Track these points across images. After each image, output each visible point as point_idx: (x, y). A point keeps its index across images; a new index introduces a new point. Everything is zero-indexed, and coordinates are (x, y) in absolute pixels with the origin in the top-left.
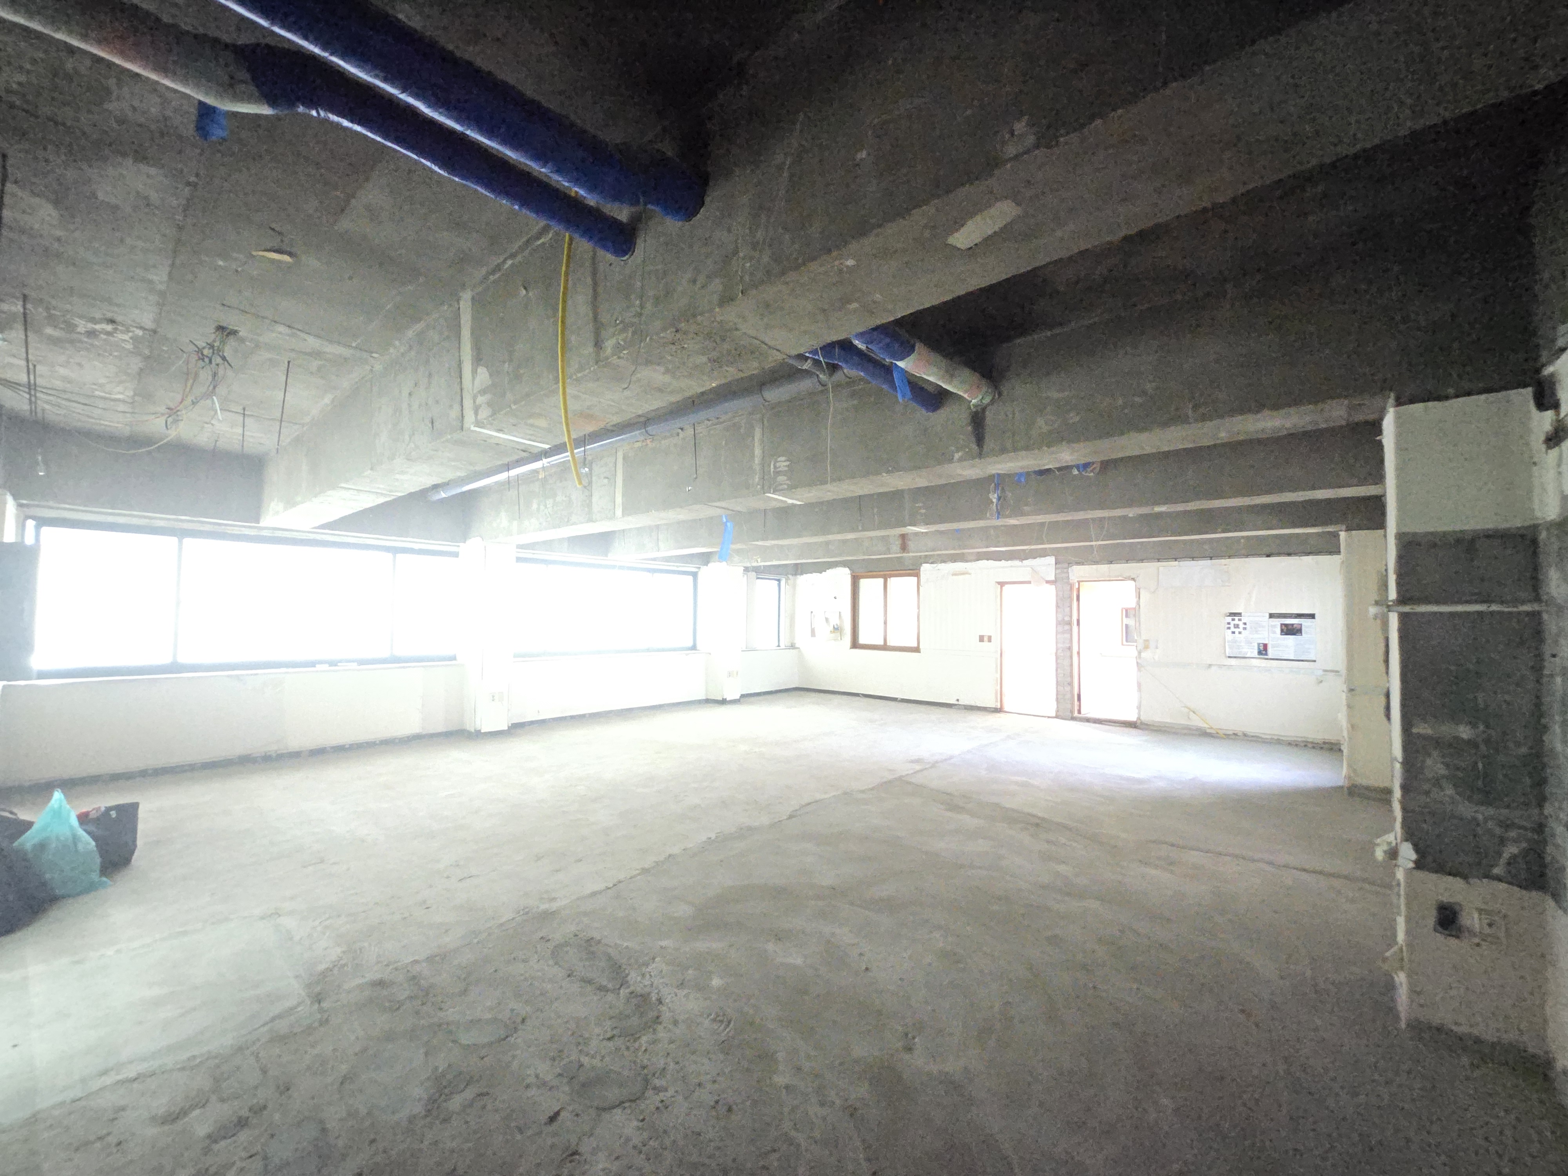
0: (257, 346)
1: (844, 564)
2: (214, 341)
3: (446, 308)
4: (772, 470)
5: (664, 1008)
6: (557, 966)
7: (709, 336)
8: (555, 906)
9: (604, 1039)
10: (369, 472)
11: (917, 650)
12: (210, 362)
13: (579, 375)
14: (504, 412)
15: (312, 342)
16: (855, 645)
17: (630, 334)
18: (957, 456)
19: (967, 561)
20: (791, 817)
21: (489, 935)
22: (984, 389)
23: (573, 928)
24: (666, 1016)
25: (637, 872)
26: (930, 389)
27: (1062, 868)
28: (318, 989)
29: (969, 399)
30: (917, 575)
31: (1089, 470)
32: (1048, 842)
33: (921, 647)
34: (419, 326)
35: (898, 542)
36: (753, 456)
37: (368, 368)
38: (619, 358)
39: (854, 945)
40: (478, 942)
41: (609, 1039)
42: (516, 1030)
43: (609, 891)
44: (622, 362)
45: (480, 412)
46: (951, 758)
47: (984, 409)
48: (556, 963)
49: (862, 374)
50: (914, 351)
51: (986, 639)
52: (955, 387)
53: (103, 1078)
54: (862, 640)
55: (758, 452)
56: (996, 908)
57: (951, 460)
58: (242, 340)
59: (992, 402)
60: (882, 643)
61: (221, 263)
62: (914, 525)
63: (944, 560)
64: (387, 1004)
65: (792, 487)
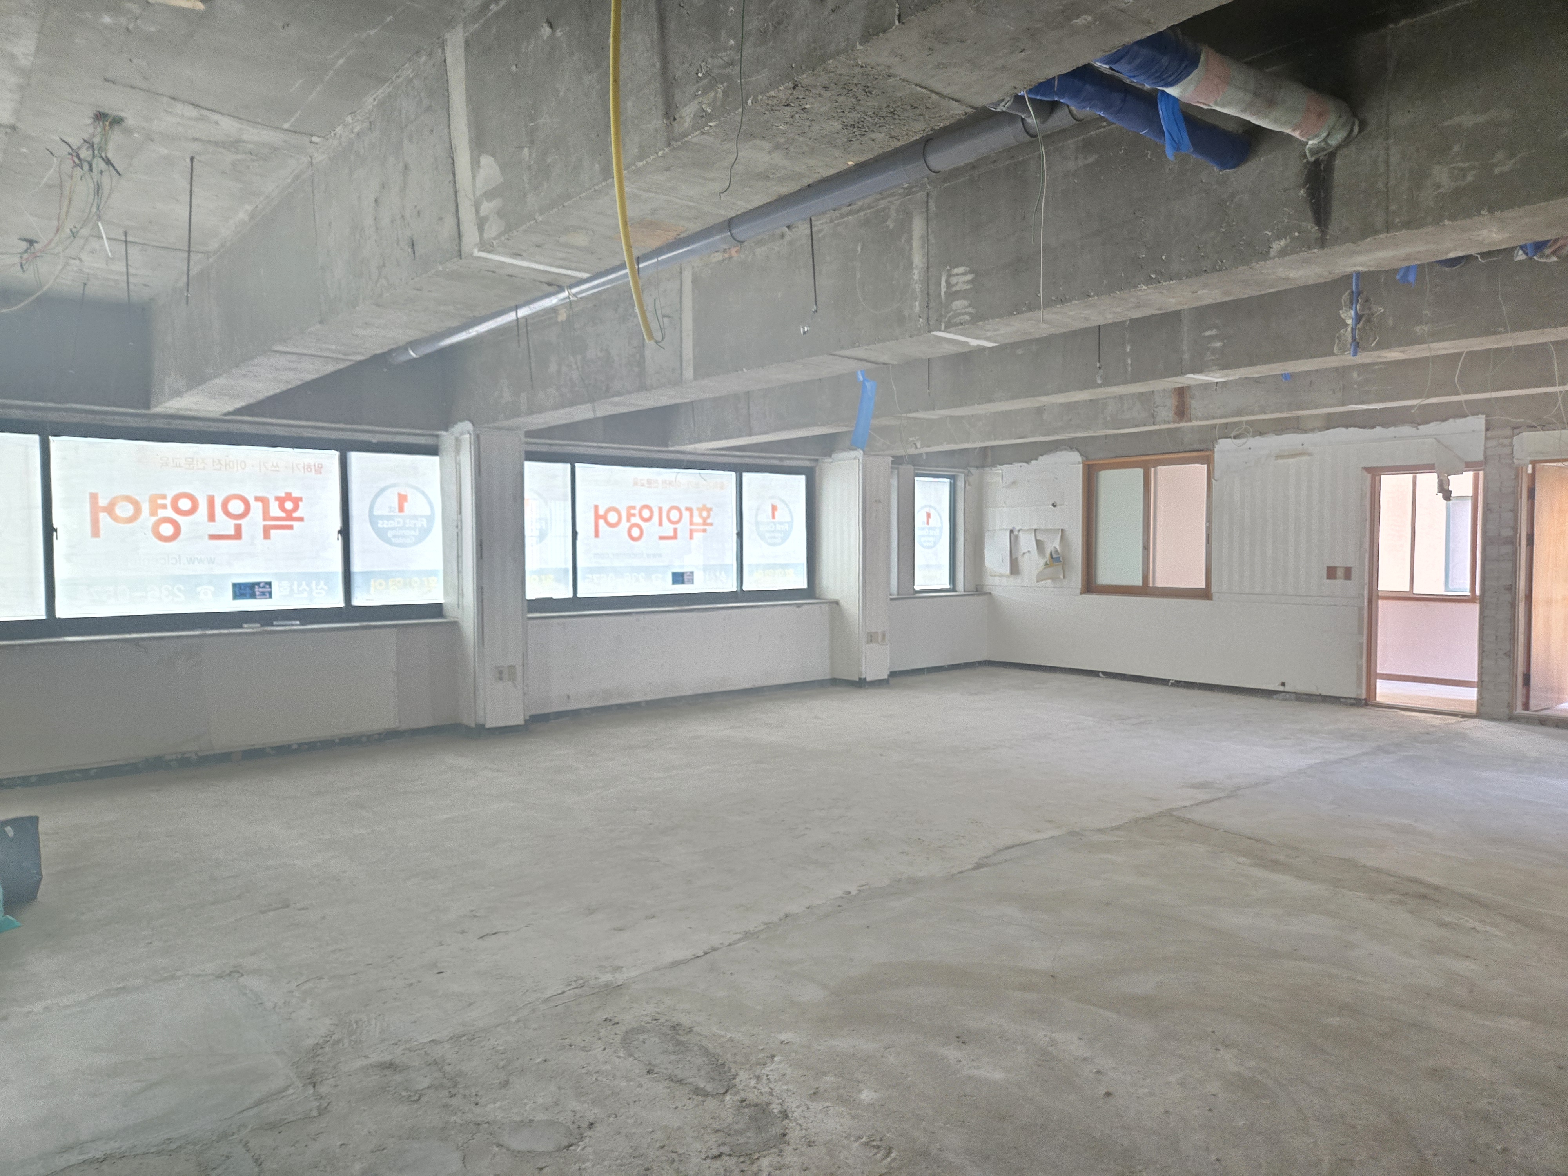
0: (149, 138)
1: (1070, 445)
2: (93, 135)
3: (424, 59)
4: (943, 290)
5: (793, 1124)
6: (631, 1059)
7: (847, 88)
8: (620, 978)
9: (707, 1158)
10: (318, 326)
11: (1205, 594)
12: (91, 170)
13: (640, 164)
14: (523, 227)
15: (227, 126)
16: (1090, 586)
17: (720, 95)
18: (1276, 246)
19: (1305, 431)
20: (978, 866)
21: (534, 1011)
22: (1331, 119)
23: (651, 1009)
24: (794, 1135)
25: (738, 936)
26: (1230, 127)
27: (1464, 967)
28: (310, 1068)
29: (1304, 139)
30: (1209, 461)
31: (1547, 251)
32: (1442, 924)
33: (1214, 589)
34: (381, 92)
35: (1172, 402)
36: (910, 265)
37: (305, 159)
38: (703, 133)
39: (1085, 1059)
40: (518, 1021)
41: (715, 1158)
42: (582, 1137)
43: (698, 960)
44: (707, 139)
45: (486, 227)
46: (1267, 781)
47: (1332, 155)
48: (631, 1055)
49: (1102, 114)
50: (1196, 67)
51: (1340, 573)
52: (1276, 121)
53: (65, 1156)
54: (1104, 577)
55: (918, 259)
56: (1335, 1021)
57: (1264, 255)
58: (129, 131)
59: (1347, 142)
60: (1139, 582)
61: (107, 19)
62: (1200, 372)
63: (1260, 430)
64: (404, 1093)
65: (978, 318)
